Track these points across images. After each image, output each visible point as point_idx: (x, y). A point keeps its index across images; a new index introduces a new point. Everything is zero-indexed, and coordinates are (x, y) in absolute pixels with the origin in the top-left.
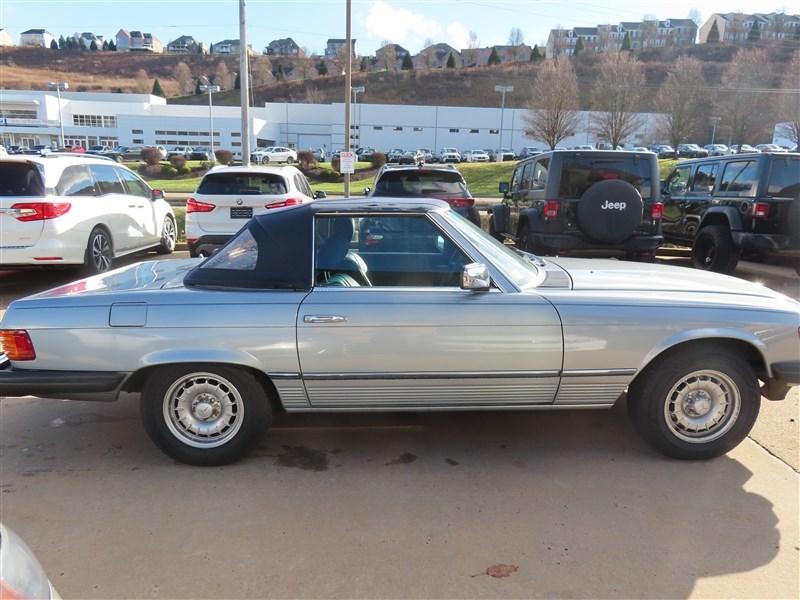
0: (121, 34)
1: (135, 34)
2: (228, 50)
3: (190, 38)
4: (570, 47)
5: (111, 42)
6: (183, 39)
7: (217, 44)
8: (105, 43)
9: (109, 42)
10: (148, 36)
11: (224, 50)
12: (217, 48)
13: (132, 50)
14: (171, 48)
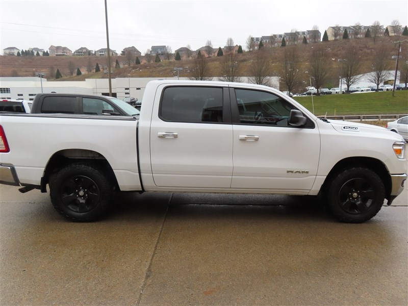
0: (52, 48)
1: (58, 48)
2: (103, 53)
3: (85, 48)
4: (257, 46)
5: (47, 51)
6: (82, 49)
7: (98, 51)
8: (44, 52)
10: (65, 48)
11: (101, 53)
12: (98, 53)
13: (57, 55)
14: (76, 54)
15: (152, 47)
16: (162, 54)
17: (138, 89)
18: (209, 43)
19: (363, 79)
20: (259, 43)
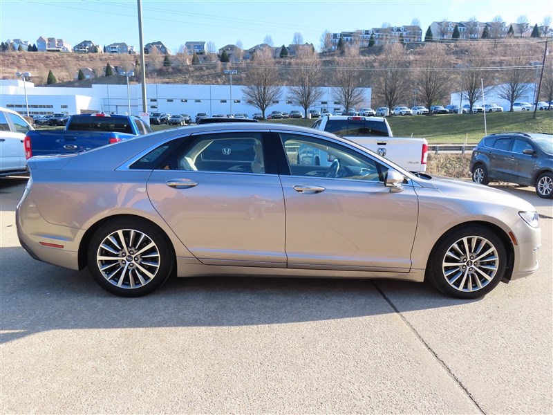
0: (41, 40)
1: (51, 40)
2: (117, 50)
3: (90, 42)
4: (334, 44)
5: (34, 45)
6: (85, 43)
7: (109, 46)
8: (30, 46)
9: (32, 46)
10: (60, 41)
11: (114, 50)
12: (108, 49)
13: (48, 50)
14: (76, 49)
15: (187, 43)
16: (201, 54)
17: (169, 100)
18: (268, 39)
19: (492, 94)
20: (337, 40)
